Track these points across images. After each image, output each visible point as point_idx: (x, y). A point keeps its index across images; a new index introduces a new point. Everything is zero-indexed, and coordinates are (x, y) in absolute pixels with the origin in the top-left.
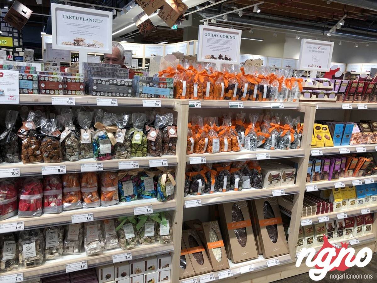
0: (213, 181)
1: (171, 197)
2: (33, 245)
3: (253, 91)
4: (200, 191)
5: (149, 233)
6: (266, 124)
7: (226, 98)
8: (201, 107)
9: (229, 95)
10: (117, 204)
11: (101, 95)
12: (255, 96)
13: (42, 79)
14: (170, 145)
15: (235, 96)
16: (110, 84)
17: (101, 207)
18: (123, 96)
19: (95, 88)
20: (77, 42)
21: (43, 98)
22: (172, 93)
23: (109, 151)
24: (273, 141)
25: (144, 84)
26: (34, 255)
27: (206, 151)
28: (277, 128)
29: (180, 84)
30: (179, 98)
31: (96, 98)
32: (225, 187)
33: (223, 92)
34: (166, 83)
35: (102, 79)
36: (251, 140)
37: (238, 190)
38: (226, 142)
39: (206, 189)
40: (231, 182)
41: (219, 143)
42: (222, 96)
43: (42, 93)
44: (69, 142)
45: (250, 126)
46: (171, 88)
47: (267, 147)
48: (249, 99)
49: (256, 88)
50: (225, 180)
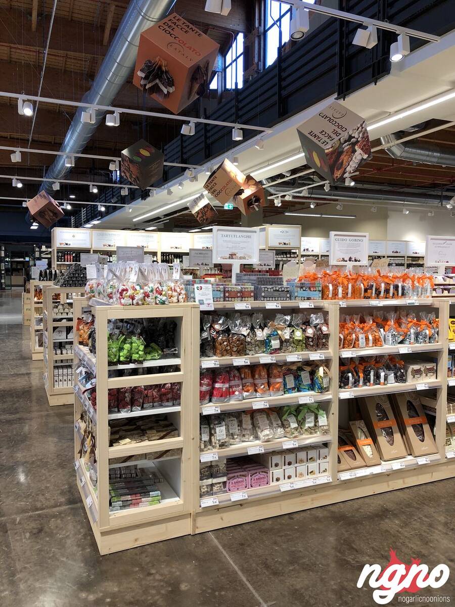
0: (361, 375)
1: (327, 389)
2: (223, 428)
3: (389, 290)
4: (350, 385)
5: (309, 424)
6: (404, 320)
7: (365, 297)
8: (346, 306)
9: (368, 294)
10: (282, 395)
11: (267, 300)
12: (391, 294)
13: (227, 289)
14: (324, 341)
15: (373, 295)
16: (274, 291)
17: (271, 397)
18: (283, 300)
19: (263, 294)
20: (232, 256)
21: (228, 305)
22: (320, 295)
23: (278, 347)
24: (413, 336)
25: (299, 289)
26: (225, 437)
27: (353, 347)
28: (415, 323)
29: (327, 287)
30: (326, 299)
31: (264, 303)
32: (372, 381)
33: (363, 292)
34: (315, 287)
35: (268, 287)
36: (392, 335)
37: (384, 384)
38: (371, 337)
39: (356, 383)
40: (377, 376)
41: (364, 338)
42: (362, 295)
43: (226, 301)
44: (249, 339)
45: (388, 323)
46: (319, 291)
47: (407, 342)
48: (386, 298)
49: (392, 287)
50: (372, 374)
